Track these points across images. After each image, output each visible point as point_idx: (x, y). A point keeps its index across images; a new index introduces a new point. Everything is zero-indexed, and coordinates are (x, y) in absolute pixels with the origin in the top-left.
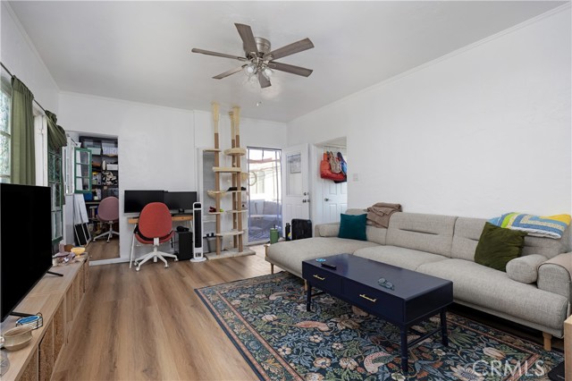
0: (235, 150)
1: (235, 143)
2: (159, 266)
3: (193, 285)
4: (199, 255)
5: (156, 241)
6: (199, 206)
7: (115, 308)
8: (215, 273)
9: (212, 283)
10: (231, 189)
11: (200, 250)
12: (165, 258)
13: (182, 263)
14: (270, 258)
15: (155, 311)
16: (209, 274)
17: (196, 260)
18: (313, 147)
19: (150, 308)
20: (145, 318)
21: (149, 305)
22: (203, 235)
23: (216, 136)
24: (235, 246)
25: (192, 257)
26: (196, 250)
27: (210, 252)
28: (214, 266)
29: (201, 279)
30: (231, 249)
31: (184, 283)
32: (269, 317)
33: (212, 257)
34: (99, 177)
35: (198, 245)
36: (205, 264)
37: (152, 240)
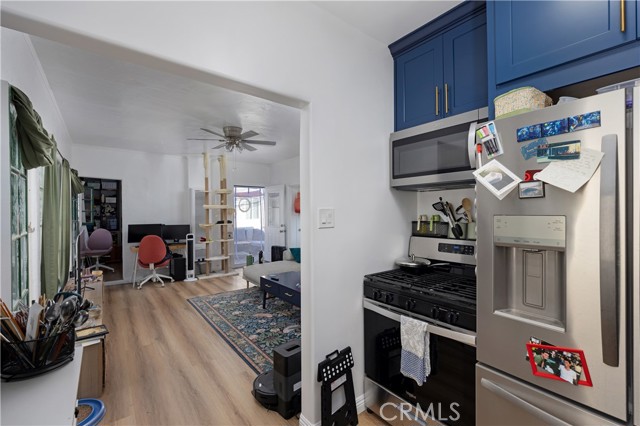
0: (223, 191)
1: (223, 184)
2: (158, 285)
3: (186, 296)
4: (192, 276)
5: (152, 266)
6: (191, 237)
7: (129, 313)
8: (204, 289)
9: (200, 295)
10: (219, 223)
11: (192, 272)
12: (162, 278)
13: (177, 283)
14: (248, 279)
15: (159, 313)
16: (199, 289)
17: (189, 280)
18: (288, 188)
19: (155, 312)
20: (153, 317)
21: (154, 309)
22: (195, 260)
23: (206, 179)
24: (223, 269)
25: (185, 278)
26: (188, 272)
27: (201, 274)
28: (203, 284)
29: (192, 293)
30: (219, 272)
31: (179, 297)
32: (237, 313)
33: (202, 277)
34: (98, 209)
35: (190, 268)
36: (196, 283)
37: (148, 265)
